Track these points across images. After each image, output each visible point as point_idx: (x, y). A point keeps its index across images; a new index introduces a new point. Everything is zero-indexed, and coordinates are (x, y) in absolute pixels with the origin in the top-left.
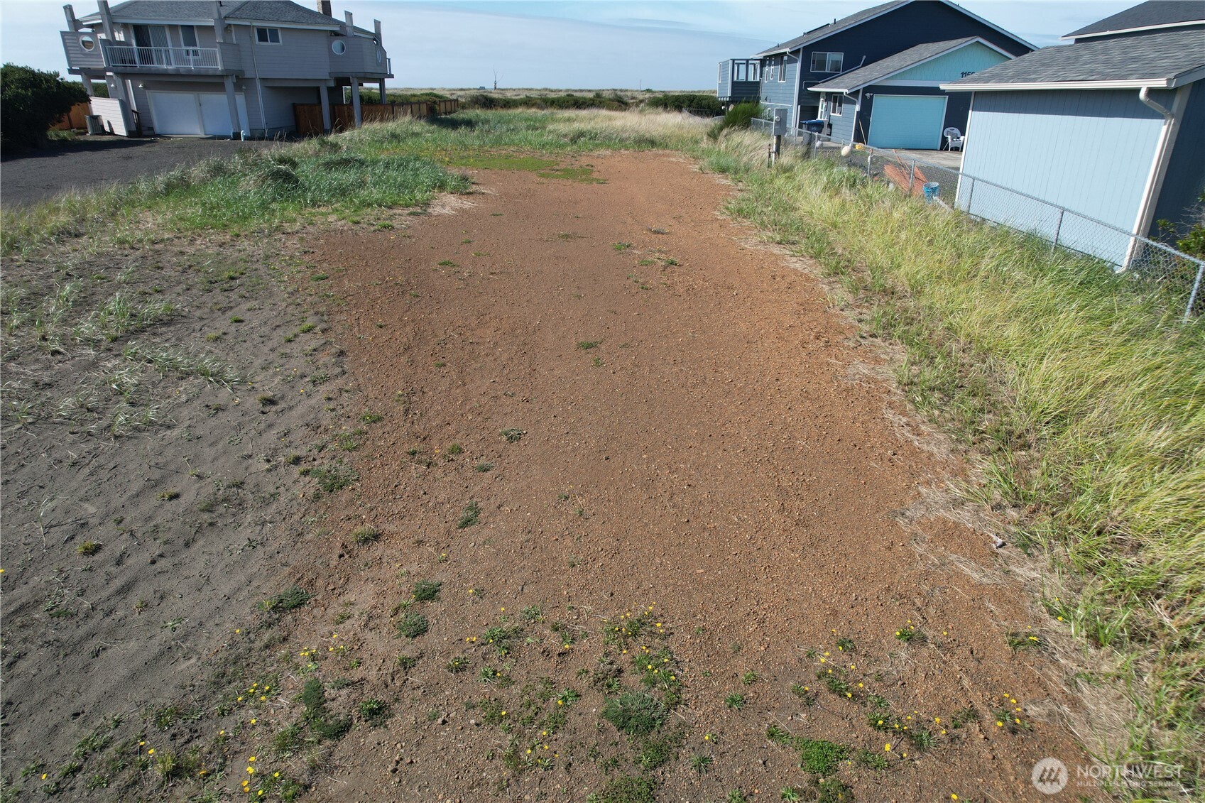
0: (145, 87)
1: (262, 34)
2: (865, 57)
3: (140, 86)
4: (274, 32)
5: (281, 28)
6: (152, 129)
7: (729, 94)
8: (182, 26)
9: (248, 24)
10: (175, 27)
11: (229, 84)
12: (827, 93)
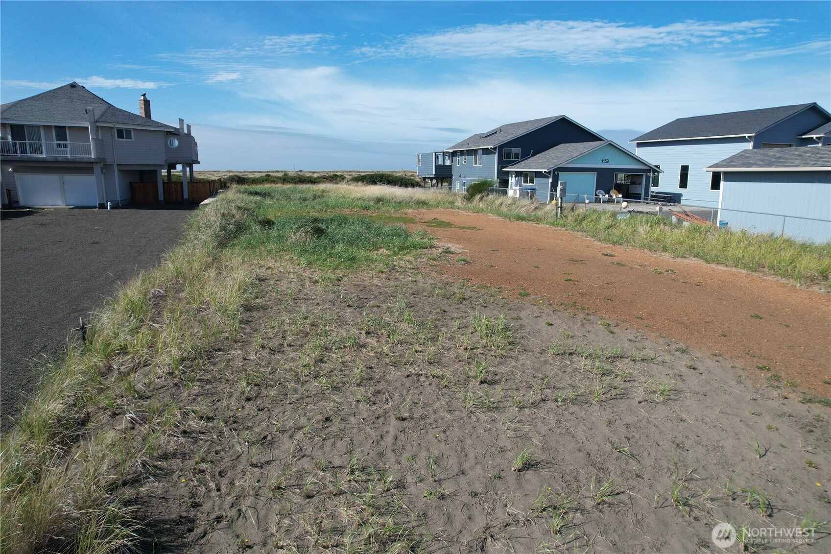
0: (14, 171)
1: (120, 133)
2: (532, 151)
3: (10, 170)
4: (128, 132)
5: (134, 129)
6: (17, 202)
7: (434, 173)
8: (55, 126)
9: (112, 126)
10: (50, 127)
11: (97, 168)
12: (516, 172)
